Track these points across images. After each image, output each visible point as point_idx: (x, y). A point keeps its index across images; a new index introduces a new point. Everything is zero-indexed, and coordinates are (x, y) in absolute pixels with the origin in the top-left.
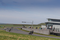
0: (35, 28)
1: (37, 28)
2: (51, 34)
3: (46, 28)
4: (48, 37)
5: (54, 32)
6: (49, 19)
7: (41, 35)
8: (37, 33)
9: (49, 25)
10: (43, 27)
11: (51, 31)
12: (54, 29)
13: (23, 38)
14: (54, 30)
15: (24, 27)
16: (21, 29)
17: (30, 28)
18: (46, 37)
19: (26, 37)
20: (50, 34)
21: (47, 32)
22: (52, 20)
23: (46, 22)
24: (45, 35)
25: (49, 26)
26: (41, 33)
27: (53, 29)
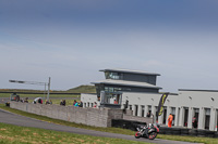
0: (57, 102)
1: (64, 104)
2: (116, 123)
3: (99, 103)
4: (103, 137)
5: (125, 118)
6: (108, 72)
7: (79, 129)
8: (65, 122)
9: (106, 94)
10: (86, 98)
11: (117, 115)
12: (126, 106)
13: (12, 138)
14: (124, 111)
15: (18, 99)
16: (8, 105)
17: (38, 105)
18: (97, 136)
19: (23, 135)
20: (113, 125)
21: (100, 119)
22: (119, 73)
23: (99, 82)
24: (93, 128)
25: (108, 96)
26: (78, 122)
27: (122, 107)
